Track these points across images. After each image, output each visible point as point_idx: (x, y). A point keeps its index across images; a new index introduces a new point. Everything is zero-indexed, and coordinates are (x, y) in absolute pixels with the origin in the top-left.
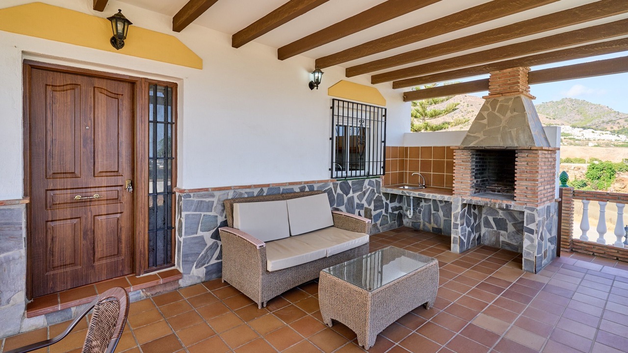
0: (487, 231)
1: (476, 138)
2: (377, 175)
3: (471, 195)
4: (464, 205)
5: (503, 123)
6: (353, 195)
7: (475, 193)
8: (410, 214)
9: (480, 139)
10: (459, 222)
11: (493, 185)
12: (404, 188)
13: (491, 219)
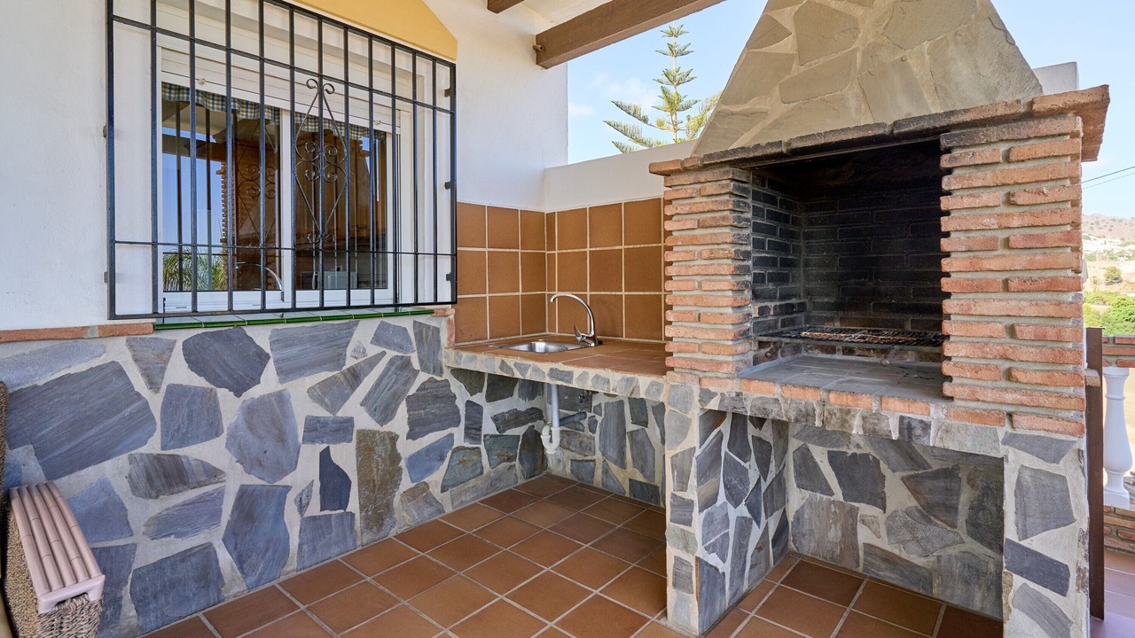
0: (810, 502)
1: (752, 116)
2: (416, 304)
3: (739, 375)
4: (713, 419)
5: (867, 34)
6: (281, 387)
7: (756, 361)
8: (551, 441)
9: (769, 121)
10: (692, 494)
11: (828, 326)
12: (532, 349)
13: (820, 455)
